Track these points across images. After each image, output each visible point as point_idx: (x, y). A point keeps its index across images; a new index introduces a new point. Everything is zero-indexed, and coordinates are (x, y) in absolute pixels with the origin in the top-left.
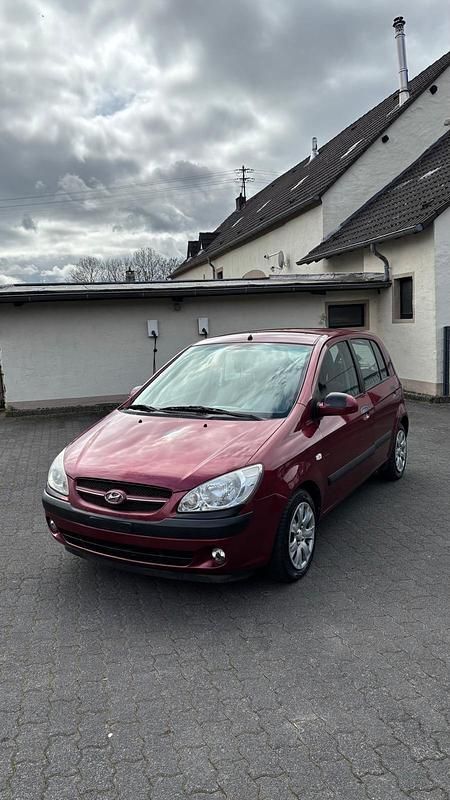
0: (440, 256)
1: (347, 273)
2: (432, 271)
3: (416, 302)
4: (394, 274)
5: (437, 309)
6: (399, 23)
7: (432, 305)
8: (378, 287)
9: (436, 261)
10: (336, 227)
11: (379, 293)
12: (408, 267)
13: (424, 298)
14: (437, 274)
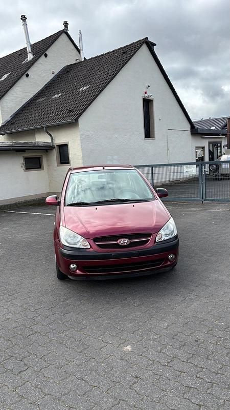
0: (82, 135)
1: (22, 141)
2: (79, 142)
3: (71, 156)
4: (56, 142)
5: (83, 159)
6: (24, 18)
7: (80, 157)
8: (47, 149)
9: (81, 137)
10: (8, 118)
11: (47, 151)
12: (64, 139)
13: (75, 154)
14: (81, 143)
